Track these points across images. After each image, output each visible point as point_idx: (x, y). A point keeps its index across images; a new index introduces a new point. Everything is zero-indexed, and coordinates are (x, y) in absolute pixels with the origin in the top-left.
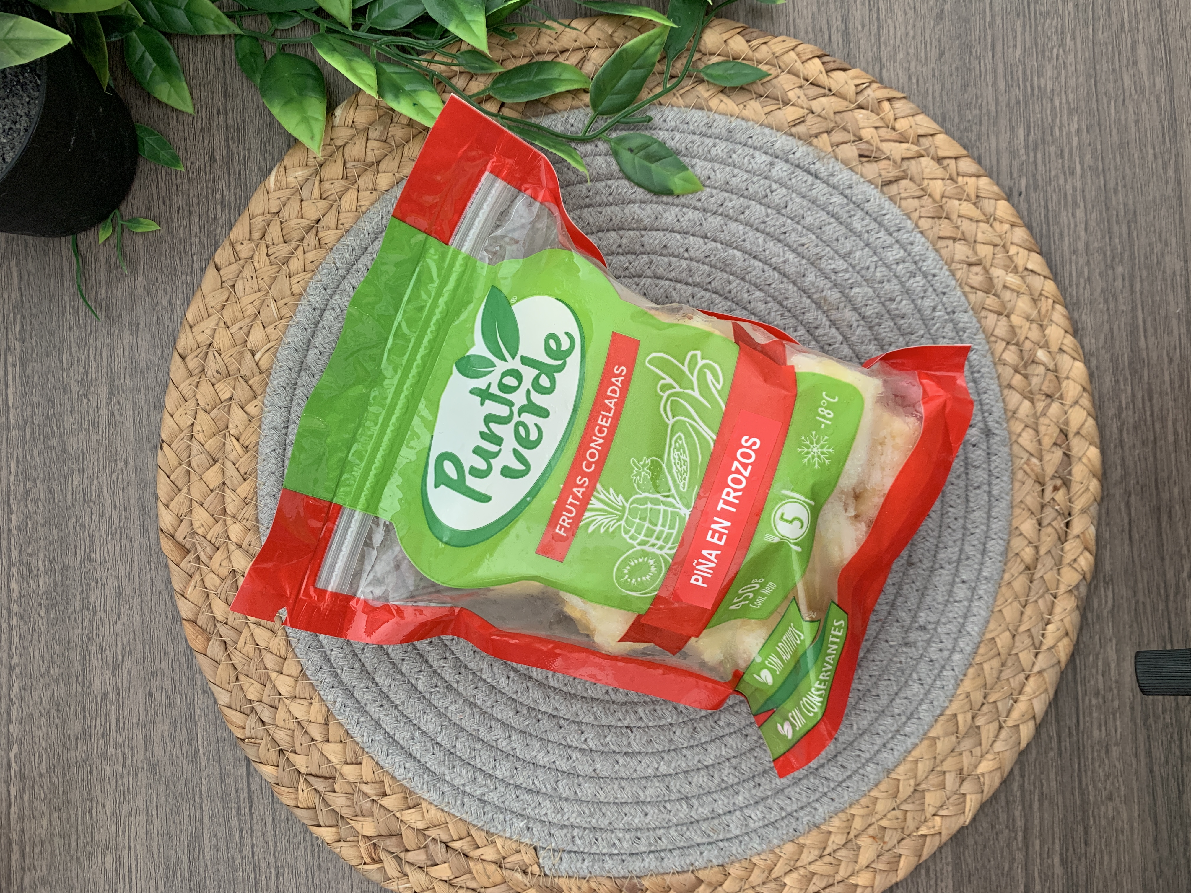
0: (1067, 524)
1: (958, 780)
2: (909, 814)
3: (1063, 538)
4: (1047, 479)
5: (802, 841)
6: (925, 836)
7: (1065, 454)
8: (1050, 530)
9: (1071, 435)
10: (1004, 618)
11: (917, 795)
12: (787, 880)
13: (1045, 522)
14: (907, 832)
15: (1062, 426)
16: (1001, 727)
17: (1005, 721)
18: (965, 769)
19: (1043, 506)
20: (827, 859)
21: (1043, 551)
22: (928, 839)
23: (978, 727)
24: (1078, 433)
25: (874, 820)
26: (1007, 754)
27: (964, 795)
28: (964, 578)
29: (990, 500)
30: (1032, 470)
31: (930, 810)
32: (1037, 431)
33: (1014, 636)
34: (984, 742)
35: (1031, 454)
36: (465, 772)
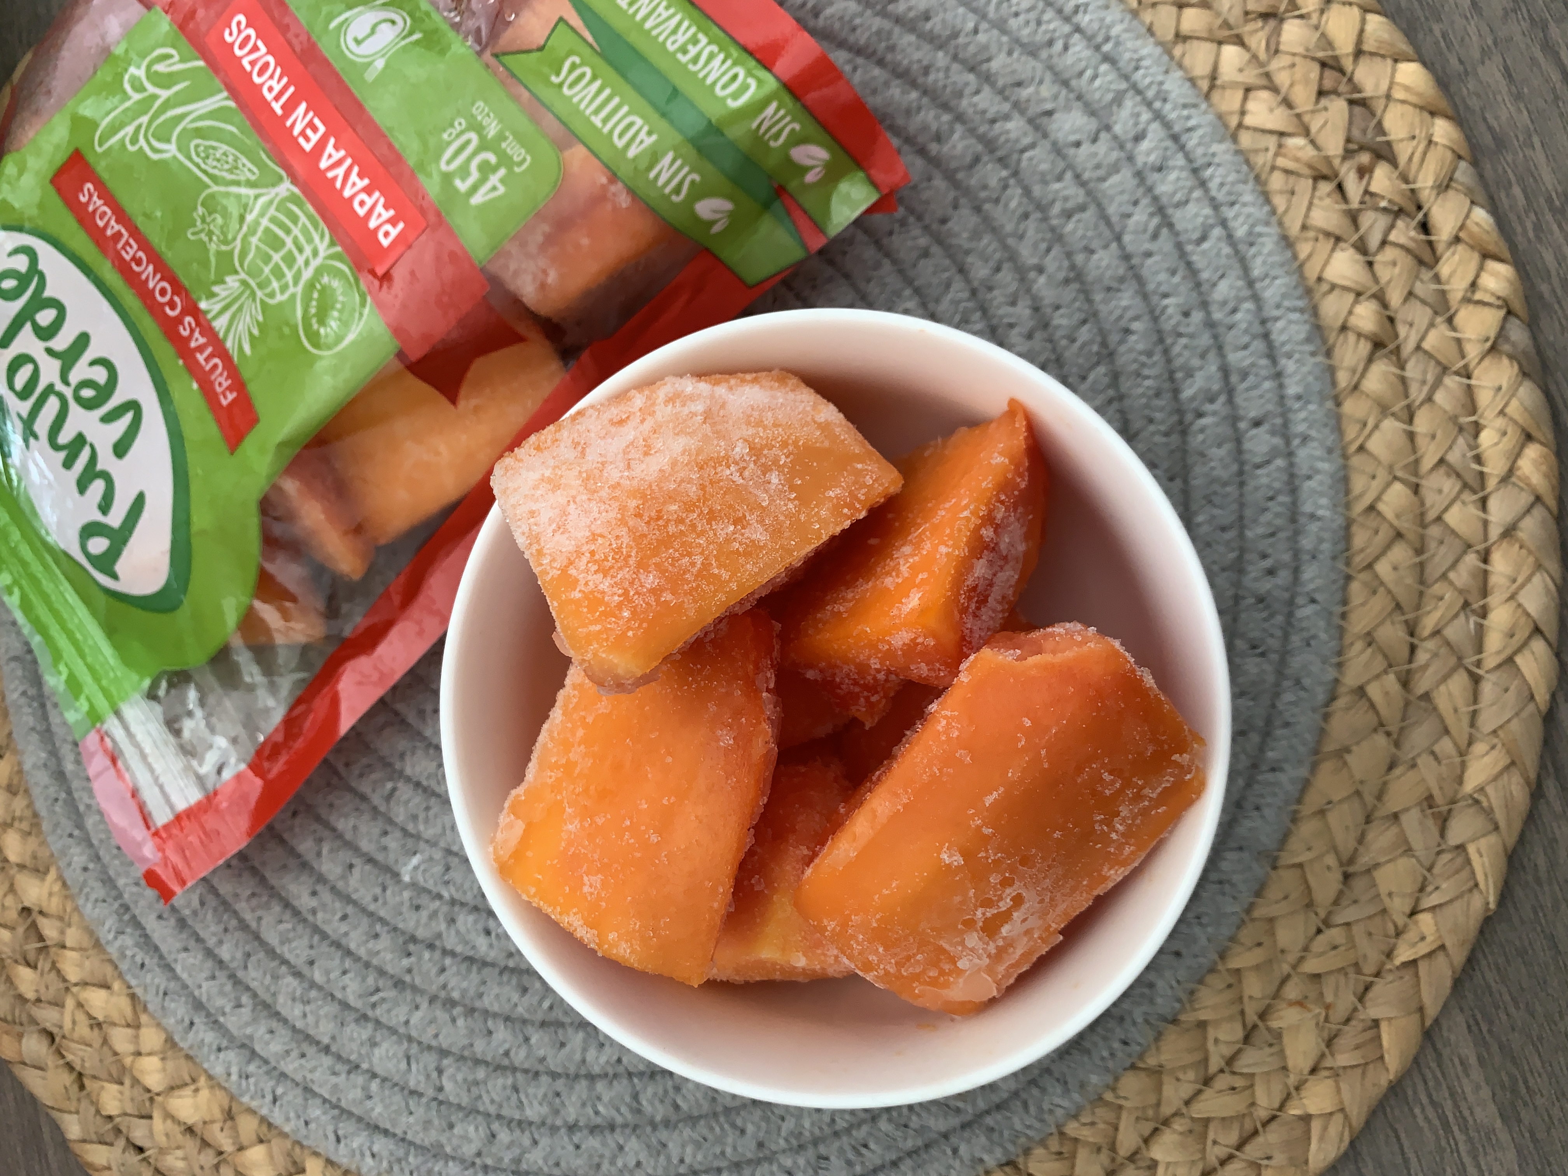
0: (1425, 227)
1: (1430, 823)
2: (1355, 929)
3: (1427, 256)
4: (1336, 162)
5: (1151, 1061)
6: (1414, 963)
7: (1351, 102)
8: (1389, 253)
9: (1348, 64)
10: (1375, 458)
11: (1359, 884)
12: (1157, 1152)
13: (1374, 241)
14: (1369, 968)
15: (1320, 54)
16: (1476, 680)
17: (1479, 664)
18: (1436, 793)
19: (1353, 217)
20: (1223, 1082)
21: (1395, 298)
22: (1423, 967)
23: (1426, 697)
24: (1358, 53)
25: (1286, 968)
26: (1515, 725)
27: (1461, 848)
28: (1252, 414)
29: (1237, 252)
30: (1297, 160)
31: (1399, 906)
32: (1274, 89)
33: (1416, 489)
34: (1450, 720)
35: (1282, 134)
36: (471, 1129)
